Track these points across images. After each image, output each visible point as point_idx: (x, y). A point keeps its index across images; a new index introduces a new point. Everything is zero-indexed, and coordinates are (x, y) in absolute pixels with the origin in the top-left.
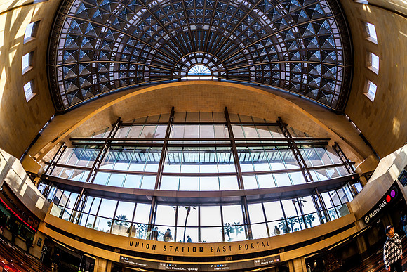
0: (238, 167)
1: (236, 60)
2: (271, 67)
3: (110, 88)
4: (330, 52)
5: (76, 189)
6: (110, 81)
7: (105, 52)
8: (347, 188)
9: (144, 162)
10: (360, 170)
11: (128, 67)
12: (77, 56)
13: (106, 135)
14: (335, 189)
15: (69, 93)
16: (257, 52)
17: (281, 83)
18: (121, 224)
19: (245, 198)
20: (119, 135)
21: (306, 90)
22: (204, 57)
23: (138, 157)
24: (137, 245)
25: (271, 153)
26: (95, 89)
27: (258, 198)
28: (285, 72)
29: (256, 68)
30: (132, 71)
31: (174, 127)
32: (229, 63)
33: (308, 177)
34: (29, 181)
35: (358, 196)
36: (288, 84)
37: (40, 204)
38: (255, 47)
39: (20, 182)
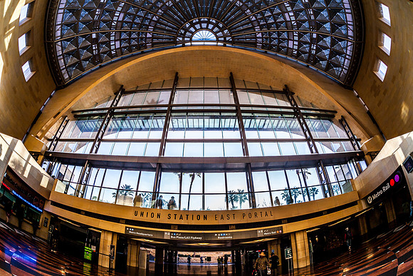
0: (243, 134)
1: (242, 26)
2: (279, 34)
3: (112, 57)
4: (341, 25)
5: (80, 162)
6: (111, 50)
7: (104, 22)
8: (352, 164)
9: (147, 129)
10: (365, 149)
11: (130, 34)
12: (76, 29)
13: (108, 105)
14: (340, 163)
15: (69, 66)
16: (265, 19)
17: (288, 52)
18: (125, 194)
19: (249, 166)
20: (122, 103)
21: (314, 60)
22: (208, 23)
23: (141, 124)
24: (142, 214)
25: (276, 121)
26: (95, 60)
27: (263, 166)
28: (294, 40)
29: (262, 35)
30: (134, 39)
31: (178, 93)
32: (235, 28)
33: (313, 148)
34: (32, 160)
35: (362, 174)
36: (296, 52)
37: (44, 183)
38: (262, 14)
39: (23, 163)
